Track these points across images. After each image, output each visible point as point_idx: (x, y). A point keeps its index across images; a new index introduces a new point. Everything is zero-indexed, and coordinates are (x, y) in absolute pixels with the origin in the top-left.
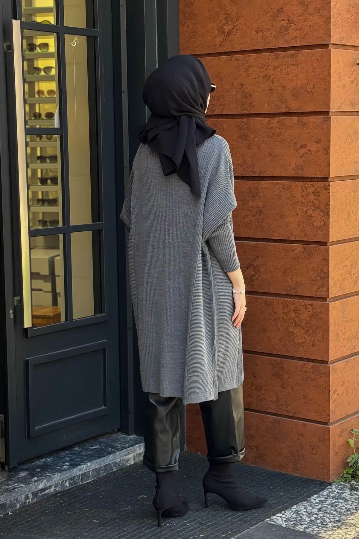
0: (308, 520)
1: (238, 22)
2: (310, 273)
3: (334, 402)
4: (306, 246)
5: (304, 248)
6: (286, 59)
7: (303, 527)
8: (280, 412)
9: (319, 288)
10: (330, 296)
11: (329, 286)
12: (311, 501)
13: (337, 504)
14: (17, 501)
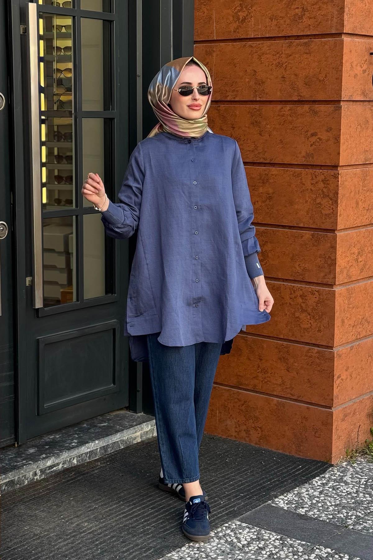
0: (309, 503)
1: (253, 8)
2: (318, 260)
3: (337, 387)
4: (314, 233)
5: (313, 235)
6: (299, 47)
7: (304, 510)
8: (284, 394)
9: (326, 275)
10: (336, 282)
11: (335, 273)
12: (313, 483)
13: (338, 487)
14: (25, 478)
